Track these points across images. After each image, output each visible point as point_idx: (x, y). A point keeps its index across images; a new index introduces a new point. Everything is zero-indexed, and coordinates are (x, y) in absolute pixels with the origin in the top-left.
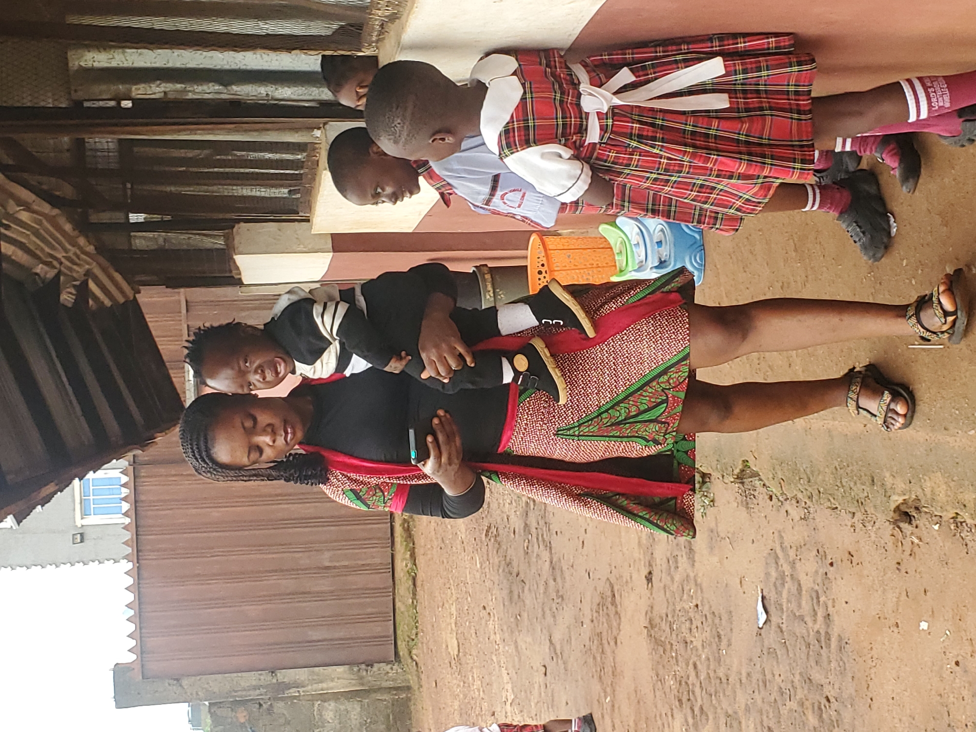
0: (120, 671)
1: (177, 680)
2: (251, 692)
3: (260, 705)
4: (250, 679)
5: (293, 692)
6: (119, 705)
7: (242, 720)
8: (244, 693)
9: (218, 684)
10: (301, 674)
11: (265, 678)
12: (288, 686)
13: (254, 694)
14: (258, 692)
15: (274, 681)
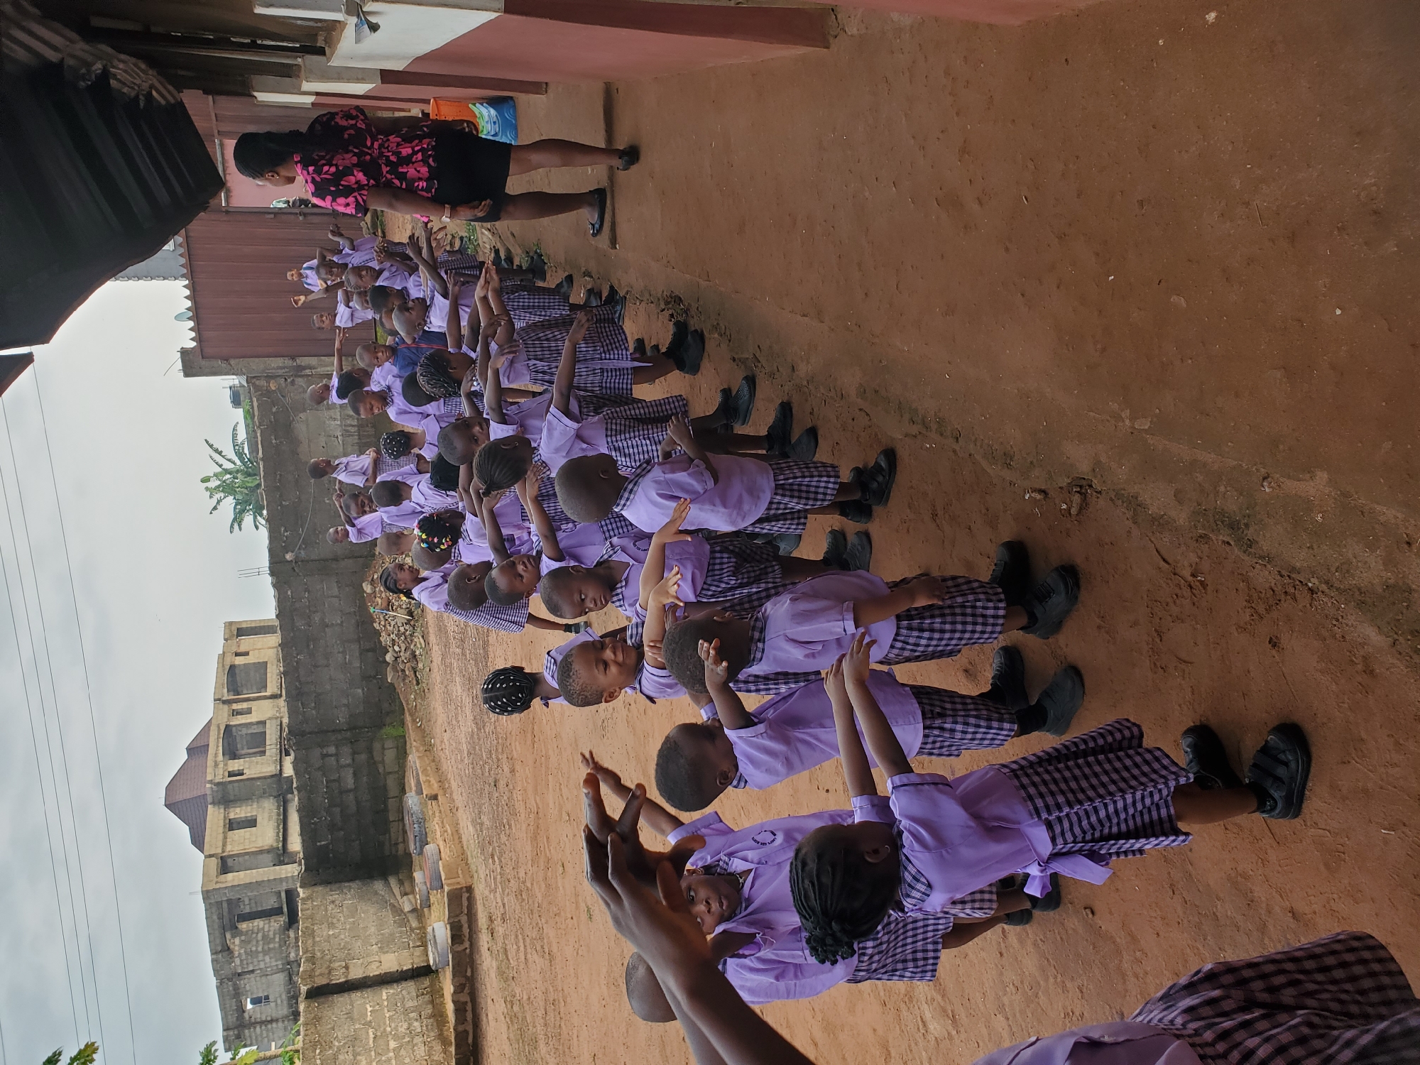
0: (184, 352)
1: (227, 360)
2: (279, 371)
3: (286, 379)
4: (279, 362)
5: (308, 372)
6: (187, 375)
7: (274, 389)
8: (274, 371)
9: (257, 365)
10: (313, 361)
11: (288, 362)
12: (304, 368)
13: (280, 372)
14: (284, 371)
15: (295, 364)
